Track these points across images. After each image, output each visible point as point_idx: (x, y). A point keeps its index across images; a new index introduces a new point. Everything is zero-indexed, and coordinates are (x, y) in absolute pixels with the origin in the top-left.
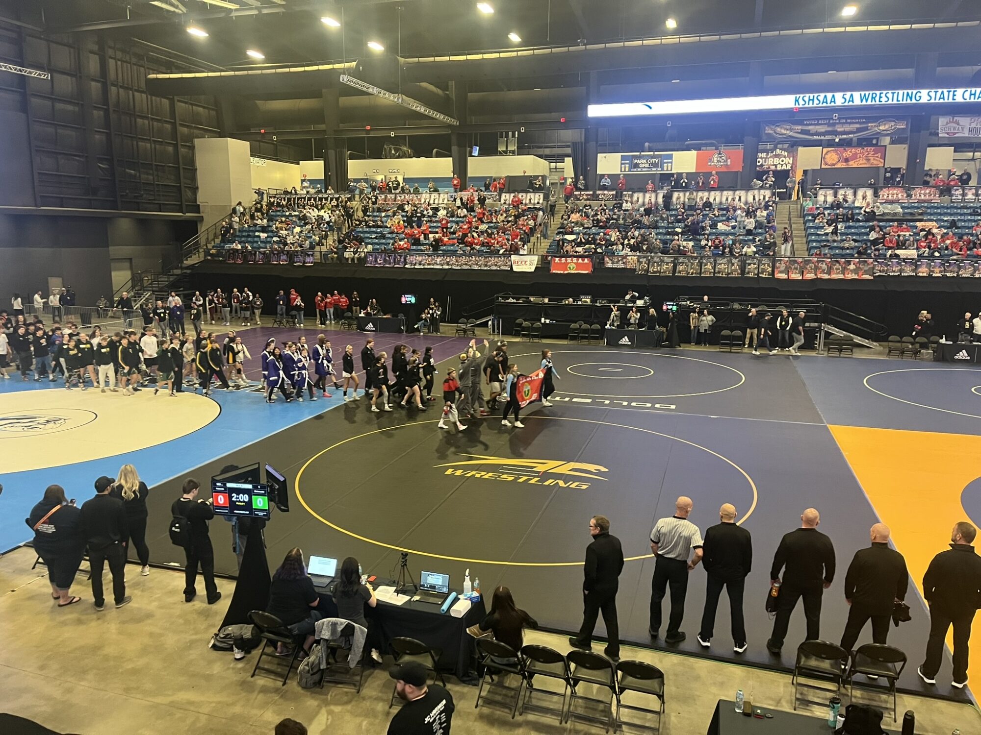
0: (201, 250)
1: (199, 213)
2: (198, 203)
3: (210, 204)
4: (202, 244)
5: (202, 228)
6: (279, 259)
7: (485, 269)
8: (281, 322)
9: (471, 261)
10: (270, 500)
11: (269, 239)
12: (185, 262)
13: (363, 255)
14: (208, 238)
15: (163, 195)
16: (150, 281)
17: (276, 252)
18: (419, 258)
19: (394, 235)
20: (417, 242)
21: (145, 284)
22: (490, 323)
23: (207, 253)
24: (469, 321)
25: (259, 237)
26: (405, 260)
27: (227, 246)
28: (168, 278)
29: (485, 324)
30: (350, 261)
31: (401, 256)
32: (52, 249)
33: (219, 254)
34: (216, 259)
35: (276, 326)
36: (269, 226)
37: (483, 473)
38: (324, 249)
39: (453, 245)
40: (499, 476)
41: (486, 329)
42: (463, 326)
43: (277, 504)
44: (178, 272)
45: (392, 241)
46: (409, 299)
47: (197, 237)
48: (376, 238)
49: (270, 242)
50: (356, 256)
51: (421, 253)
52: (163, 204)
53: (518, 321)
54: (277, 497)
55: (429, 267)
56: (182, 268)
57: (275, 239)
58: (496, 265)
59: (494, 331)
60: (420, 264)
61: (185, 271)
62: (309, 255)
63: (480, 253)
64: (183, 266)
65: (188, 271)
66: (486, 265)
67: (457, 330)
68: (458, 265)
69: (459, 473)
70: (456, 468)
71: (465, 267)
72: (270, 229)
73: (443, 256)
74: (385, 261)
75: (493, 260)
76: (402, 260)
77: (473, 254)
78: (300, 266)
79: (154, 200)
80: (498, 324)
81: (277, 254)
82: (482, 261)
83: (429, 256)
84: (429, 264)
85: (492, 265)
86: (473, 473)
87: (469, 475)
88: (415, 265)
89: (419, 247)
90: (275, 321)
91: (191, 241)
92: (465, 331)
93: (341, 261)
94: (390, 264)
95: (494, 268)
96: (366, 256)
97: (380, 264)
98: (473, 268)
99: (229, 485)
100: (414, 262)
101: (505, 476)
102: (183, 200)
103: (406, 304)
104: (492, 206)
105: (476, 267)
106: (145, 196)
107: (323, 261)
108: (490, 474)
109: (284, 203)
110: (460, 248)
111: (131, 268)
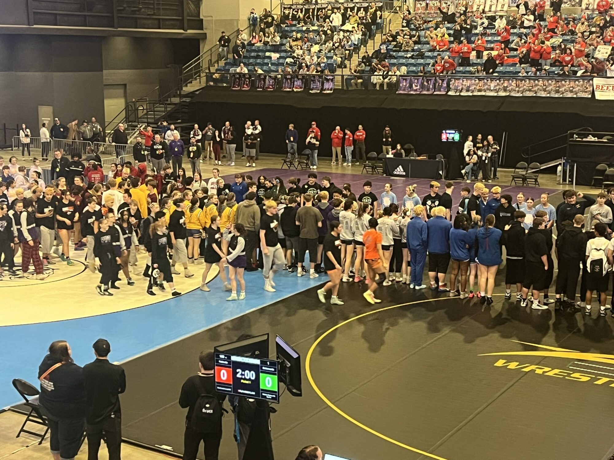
0: (202, 75)
1: (202, 29)
2: (201, 17)
3: (214, 18)
4: (204, 67)
5: (205, 48)
6: (292, 85)
7: (556, 96)
8: (291, 163)
9: (536, 85)
10: (280, 380)
11: (281, 61)
12: (184, 89)
13: (394, 79)
14: (211, 60)
15: (163, 9)
16: (145, 111)
17: (289, 77)
18: (467, 83)
19: (436, 54)
20: (465, 62)
21: (140, 114)
22: (560, 168)
23: (209, 77)
24: (531, 165)
25: (270, 58)
26: (448, 85)
27: (232, 70)
28: (166, 108)
29: (553, 170)
30: (378, 87)
31: (443, 81)
32: (44, 73)
33: (222, 79)
34: (220, 85)
35: (285, 167)
36: (282, 45)
37: (547, 369)
38: (346, 72)
39: (514, 65)
40: (569, 375)
41: (554, 176)
42: (522, 172)
43: (287, 386)
44: (176, 100)
45: (432, 61)
46: (452, 136)
47: (199, 59)
48: (412, 57)
49: (282, 64)
50: (386, 80)
51: (469, 75)
52: (163, 19)
53: (599, 167)
54: (288, 378)
55: (479, 94)
56: (181, 96)
57: (289, 60)
58: (571, 91)
59: (564, 180)
60: (468, 91)
61: (184, 99)
62: (328, 80)
63: (550, 75)
64: (182, 93)
65: (188, 100)
66: (557, 92)
67: (514, 177)
68: (518, 92)
69: (513, 365)
70: (510, 359)
71: (528, 94)
72: (283, 48)
73: (499, 79)
74: (422, 87)
75: (567, 85)
76: (445, 85)
77: (540, 77)
78: (316, 93)
79: (154, 15)
80: (571, 171)
81: (290, 79)
82: (552, 85)
83: (480, 80)
84: (480, 91)
85: (566, 91)
86: (533, 367)
87: (526, 370)
88: (461, 91)
89: (468, 69)
90: (285, 162)
91: (192, 64)
92: (524, 179)
93: (366, 87)
94: (428, 90)
95: (570, 95)
96: (398, 81)
97: (416, 90)
98: (539, 95)
99: (234, 358)
100: (460, 88)
101: (577, 375)
102: (185, 14)
103: (448, 142)
104: (570, 12)
105: (543, 94)
106: (143, 10)
107: (345, 88)
108: (557, 371)
109: (301, 16)
110: (523, 69)
111: (125, 96)
